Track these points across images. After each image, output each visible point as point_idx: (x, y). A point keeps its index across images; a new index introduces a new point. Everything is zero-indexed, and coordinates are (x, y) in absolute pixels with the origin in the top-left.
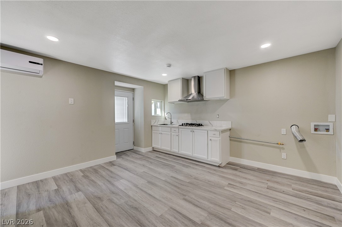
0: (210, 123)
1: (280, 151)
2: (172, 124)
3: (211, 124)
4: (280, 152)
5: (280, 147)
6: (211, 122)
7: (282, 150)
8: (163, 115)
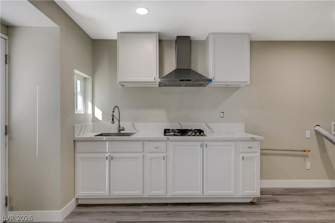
0: (208, 126)
1: (305, 159)
2: (122, 132)
3: (210, 128)
4: (305, 161)
5: (304, 155)
6: (209, 124)
7: (306, 158)
8: (90, 112)
